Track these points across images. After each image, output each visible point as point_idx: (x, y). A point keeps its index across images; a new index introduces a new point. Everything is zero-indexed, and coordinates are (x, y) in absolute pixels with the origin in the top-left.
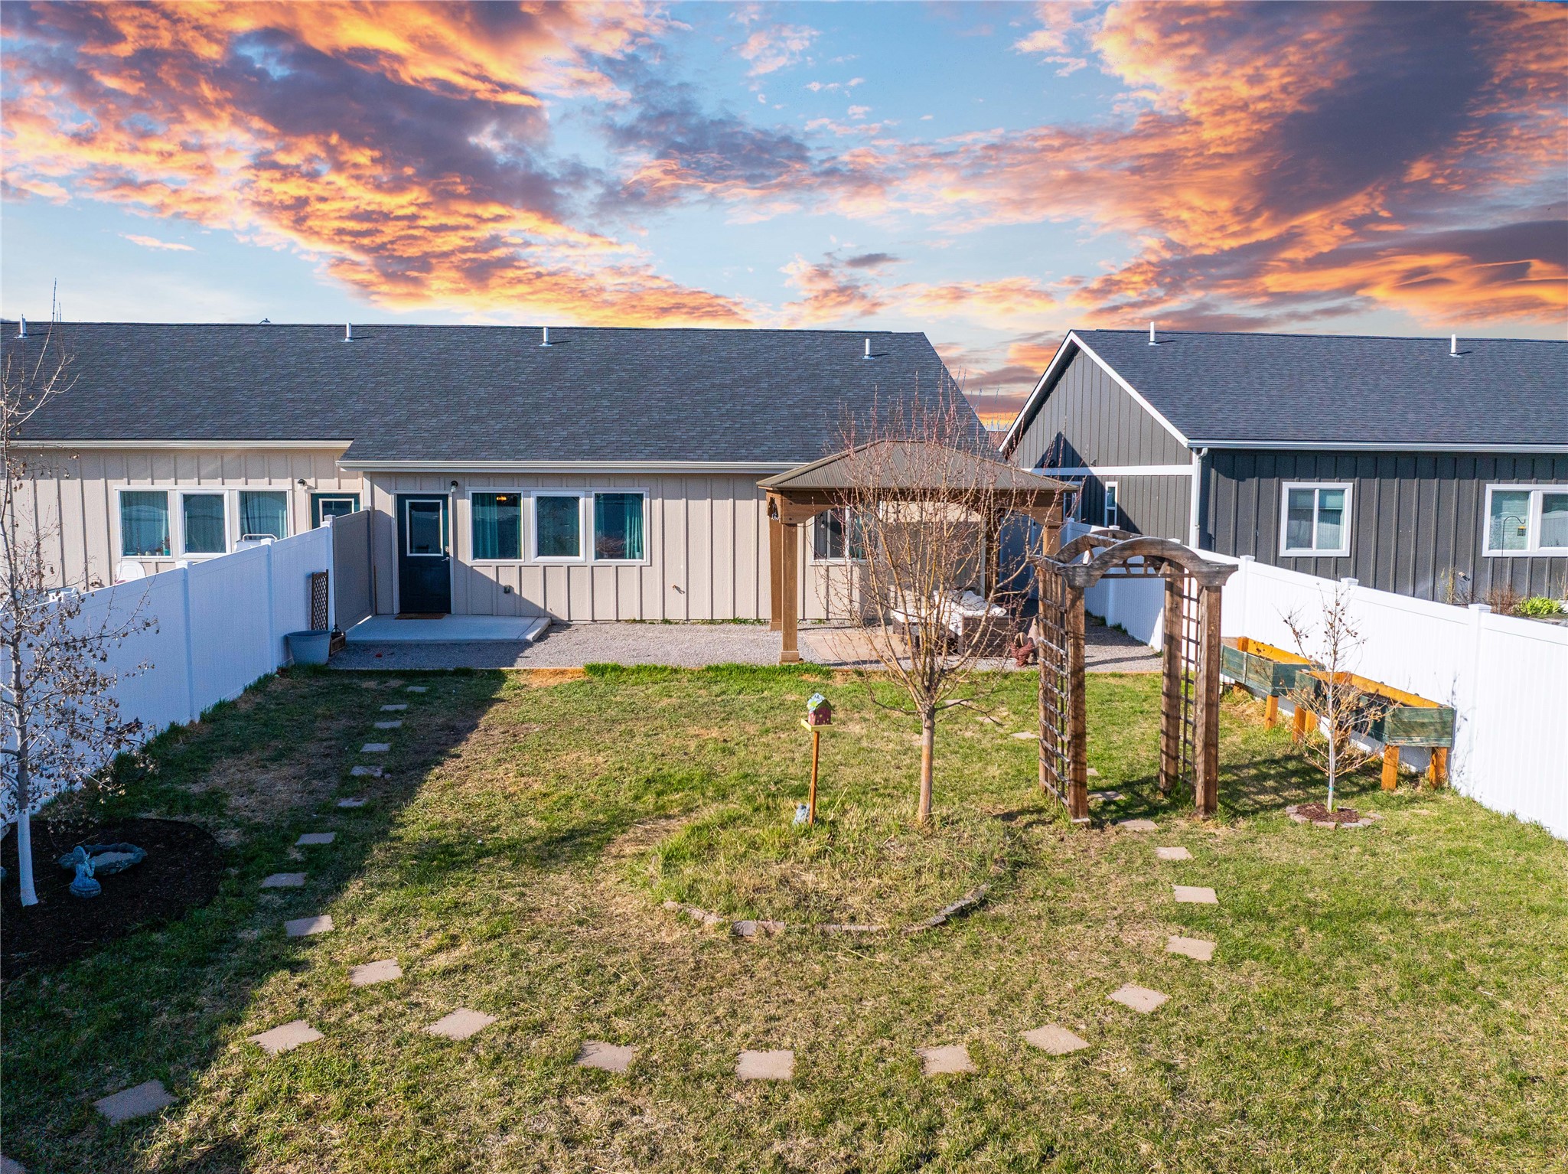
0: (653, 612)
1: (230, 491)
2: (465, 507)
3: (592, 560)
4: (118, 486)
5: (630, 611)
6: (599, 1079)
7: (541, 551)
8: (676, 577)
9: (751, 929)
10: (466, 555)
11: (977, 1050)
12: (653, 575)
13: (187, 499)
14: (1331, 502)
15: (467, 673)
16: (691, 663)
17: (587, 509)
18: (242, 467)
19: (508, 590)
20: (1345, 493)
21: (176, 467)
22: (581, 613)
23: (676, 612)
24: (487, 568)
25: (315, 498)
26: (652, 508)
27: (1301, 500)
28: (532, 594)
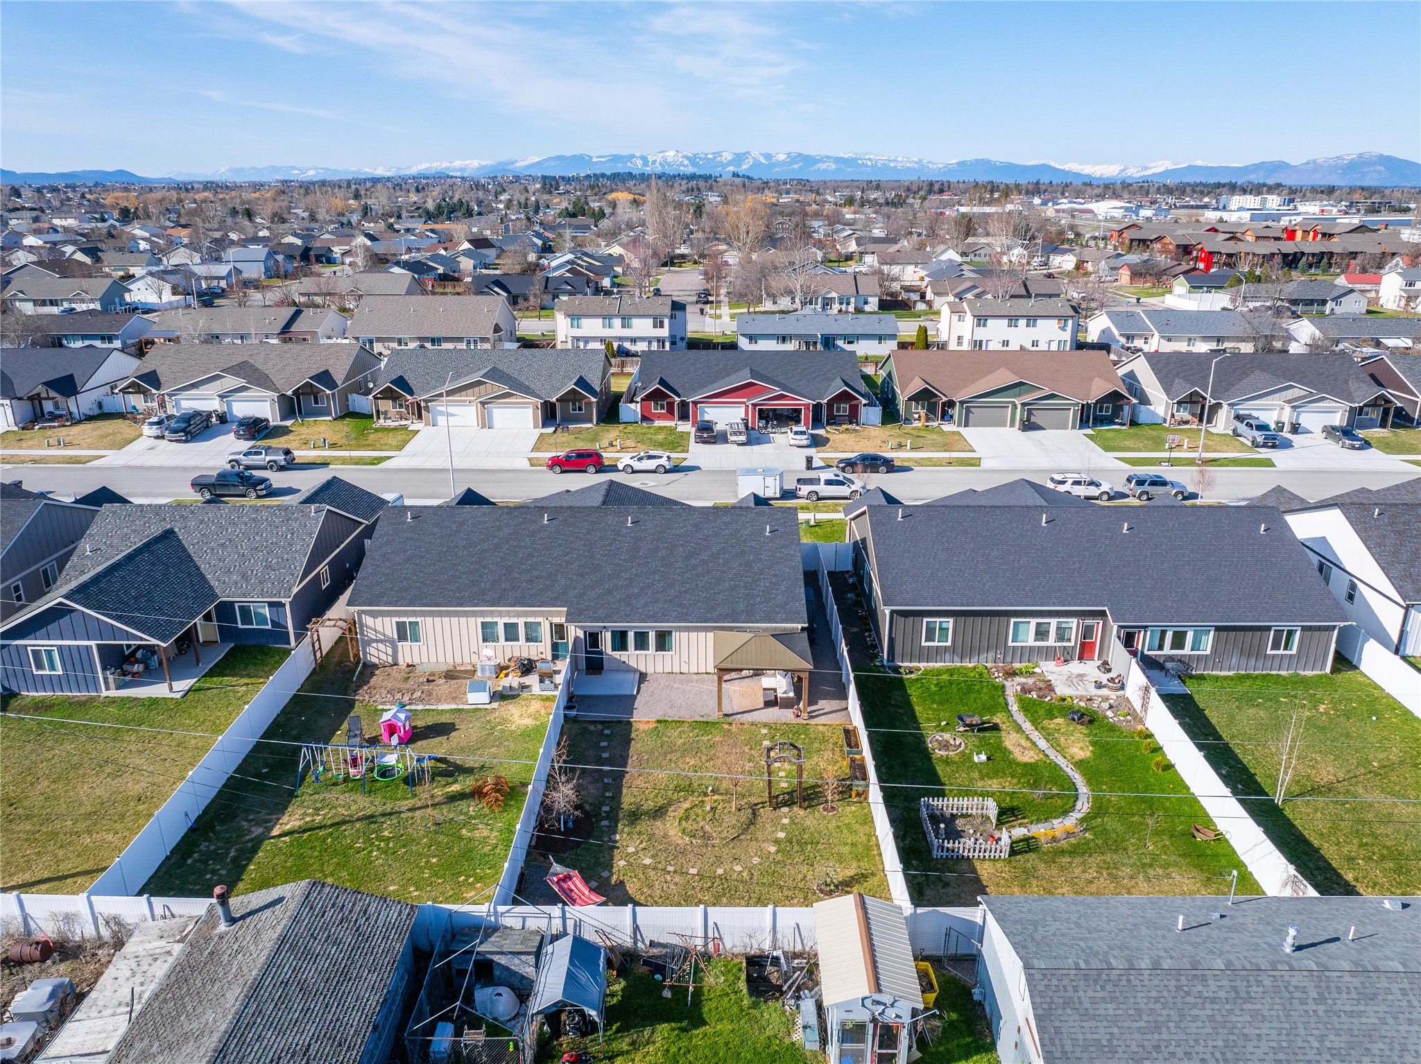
0: (676, 670)
1: (521, 622)
2: (609, 635)
3: (654, 653)
4: (480, 620)
5: (668, 669)
6: (669, 872)
7: (636, 649)
8: (685, 657)
9: (694, 841)
10: (609, 651)
11: (725, 870)
12: (676, 658)
13: (505, 624)
14: (944, 625)
15: (620, 722)
16: (686, 715)
17: (652, 636)
18: (525, 614)
19: (624, 662)
20: (949, 623)
21: (501, 614)
22: (650, 670)
23: (685, 669)
24: (617, 654)
25: (551, 624)
26: (676, 636)
27: (932, 625)
28: (633, 664)
